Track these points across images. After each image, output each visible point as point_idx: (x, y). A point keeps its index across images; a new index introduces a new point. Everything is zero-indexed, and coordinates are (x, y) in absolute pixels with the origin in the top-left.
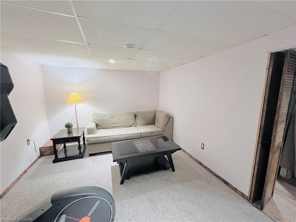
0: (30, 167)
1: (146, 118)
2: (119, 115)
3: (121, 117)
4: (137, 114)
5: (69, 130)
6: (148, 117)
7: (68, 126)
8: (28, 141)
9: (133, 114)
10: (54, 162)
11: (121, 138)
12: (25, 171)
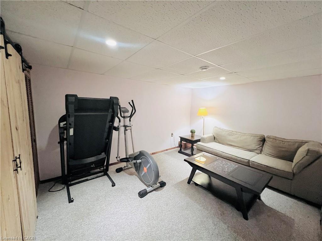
0: (170, 149)
1: (280, 147)
2: (239, 134)
3: (241, 137)
4: (266, 139)
5: (192, 135)
6: (283, 148)
7: (192, 132)
8: (172, 134)
9: (259, 137)
10: (179, 152)
11: (223, 155)
12: (167, 150)
